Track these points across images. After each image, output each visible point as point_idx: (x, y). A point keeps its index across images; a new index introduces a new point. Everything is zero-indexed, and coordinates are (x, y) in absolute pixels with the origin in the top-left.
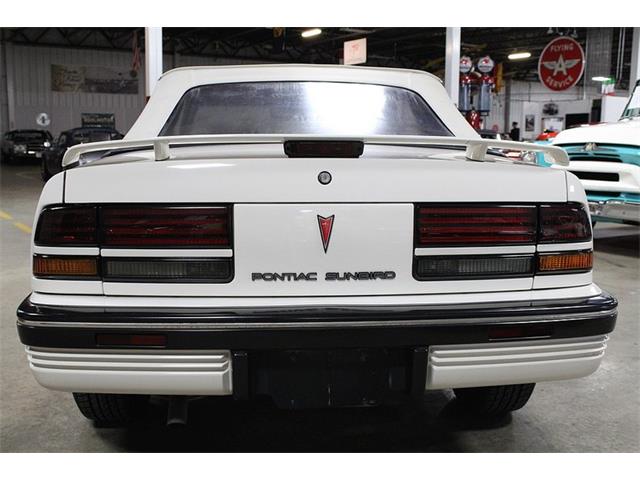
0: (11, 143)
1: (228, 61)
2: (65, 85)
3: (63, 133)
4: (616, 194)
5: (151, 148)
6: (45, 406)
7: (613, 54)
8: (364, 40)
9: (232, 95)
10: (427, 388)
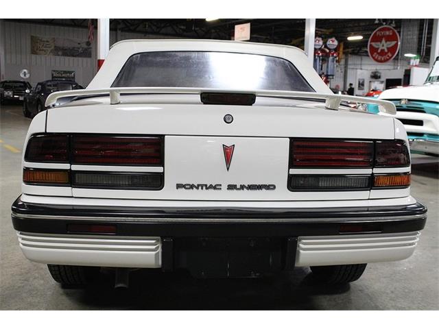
0: (3, 89)
1: (154, 36)
2: (40, 50)
3: (39, 84)
4: (421, 134)
5: (108, 95)
6: (27, 273)
7: (419, 38)
8: (249, 24)
9: (162, 60)
10: (296, 265)
